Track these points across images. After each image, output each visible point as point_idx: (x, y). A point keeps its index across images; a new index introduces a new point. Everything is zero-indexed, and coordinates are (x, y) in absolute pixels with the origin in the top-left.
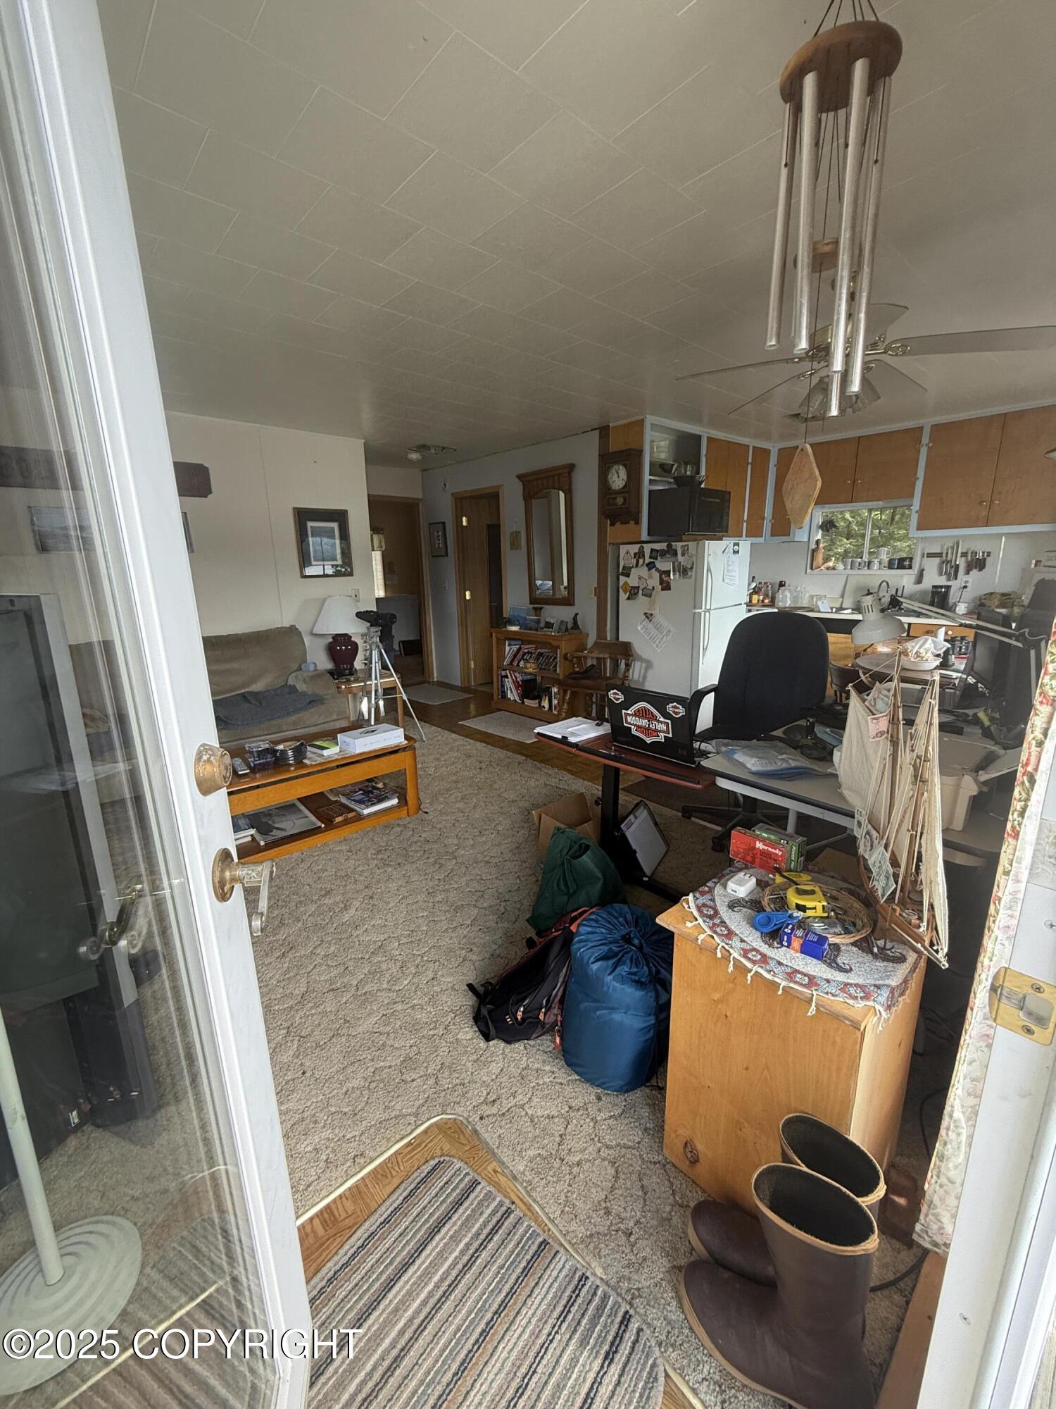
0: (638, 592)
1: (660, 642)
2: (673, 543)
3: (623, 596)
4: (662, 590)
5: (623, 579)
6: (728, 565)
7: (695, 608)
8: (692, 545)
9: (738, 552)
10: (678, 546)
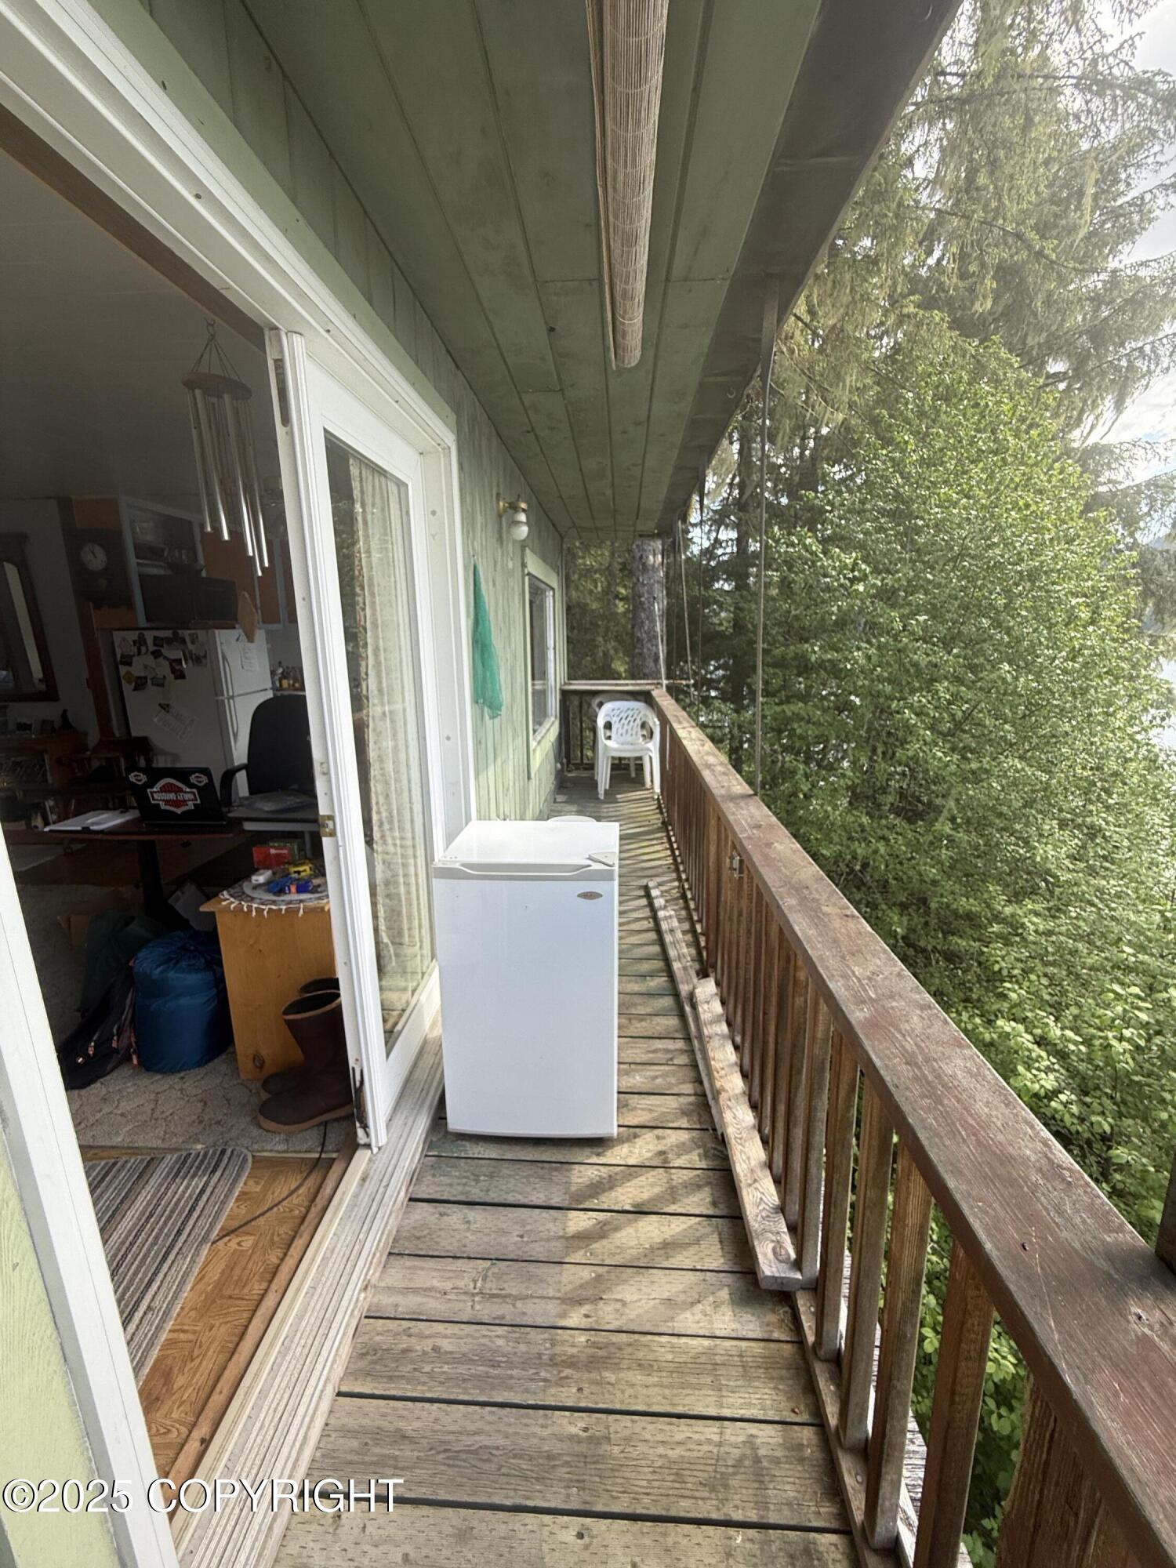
0: (146, 682)
2: (180, 631)
3: (127, 688)
5: (123, 670)
6: (245, 654)
8: (201, 633)
9: (253, 640)
10: (186, 634)
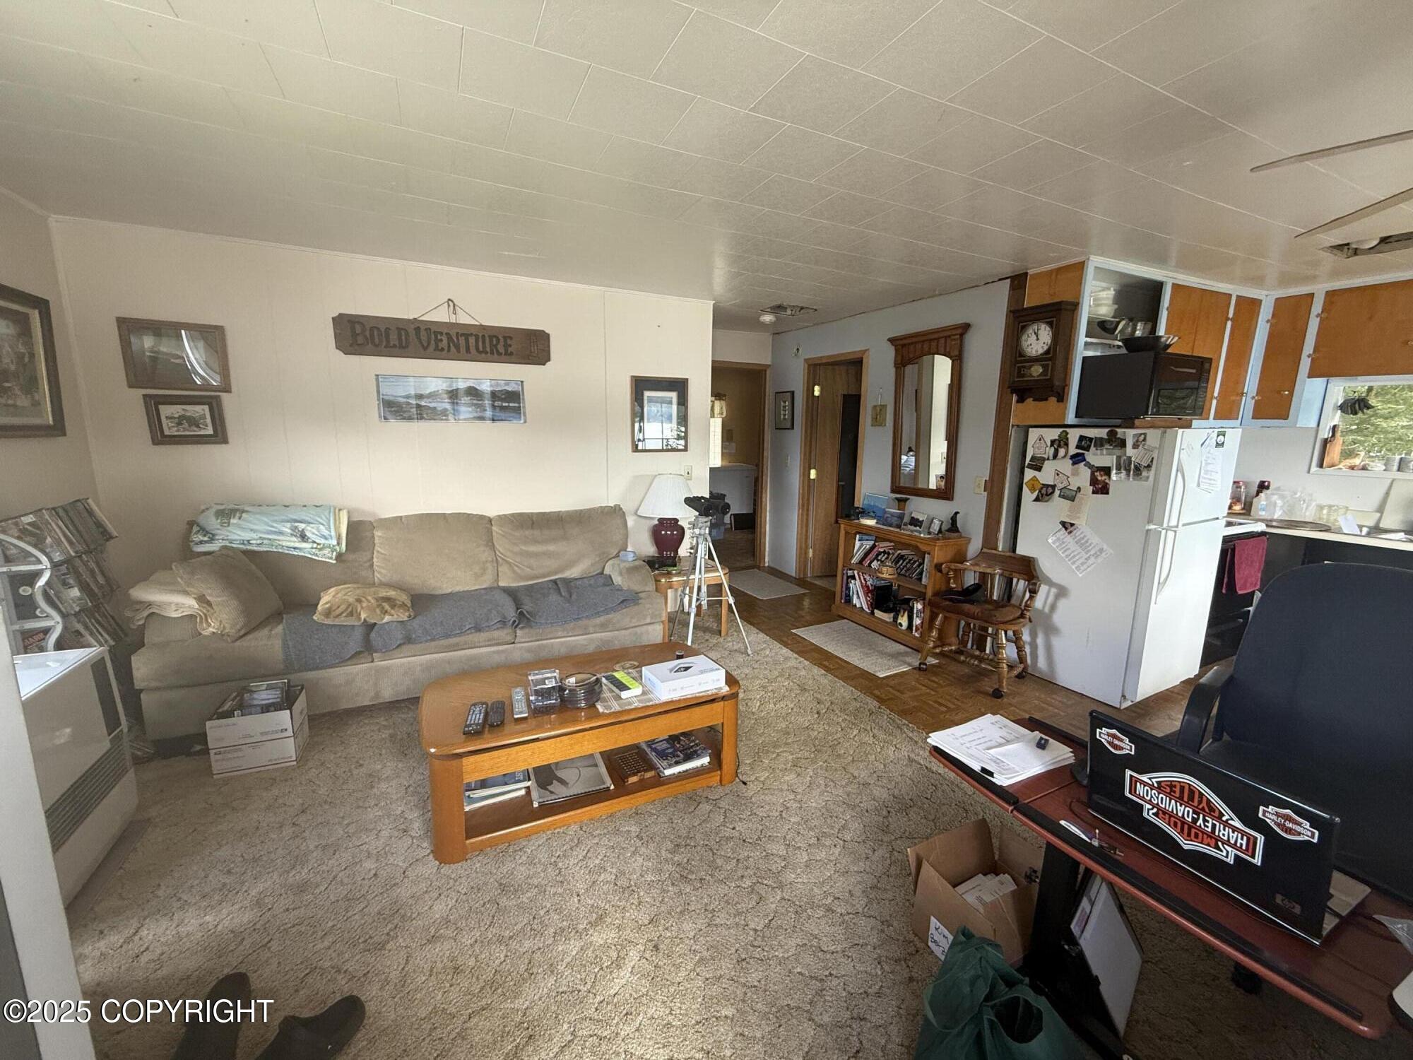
0: (1053, 493)
1: (1083, 564)
2: (1119, 431)
3: (1028, 496)
4: (1094, 492)
5: (1029, 474)
6: (1207, 464)
7: (1150, 521)
8: (1153, 436)
9: (1223, 444)
10: (1129, 434)
